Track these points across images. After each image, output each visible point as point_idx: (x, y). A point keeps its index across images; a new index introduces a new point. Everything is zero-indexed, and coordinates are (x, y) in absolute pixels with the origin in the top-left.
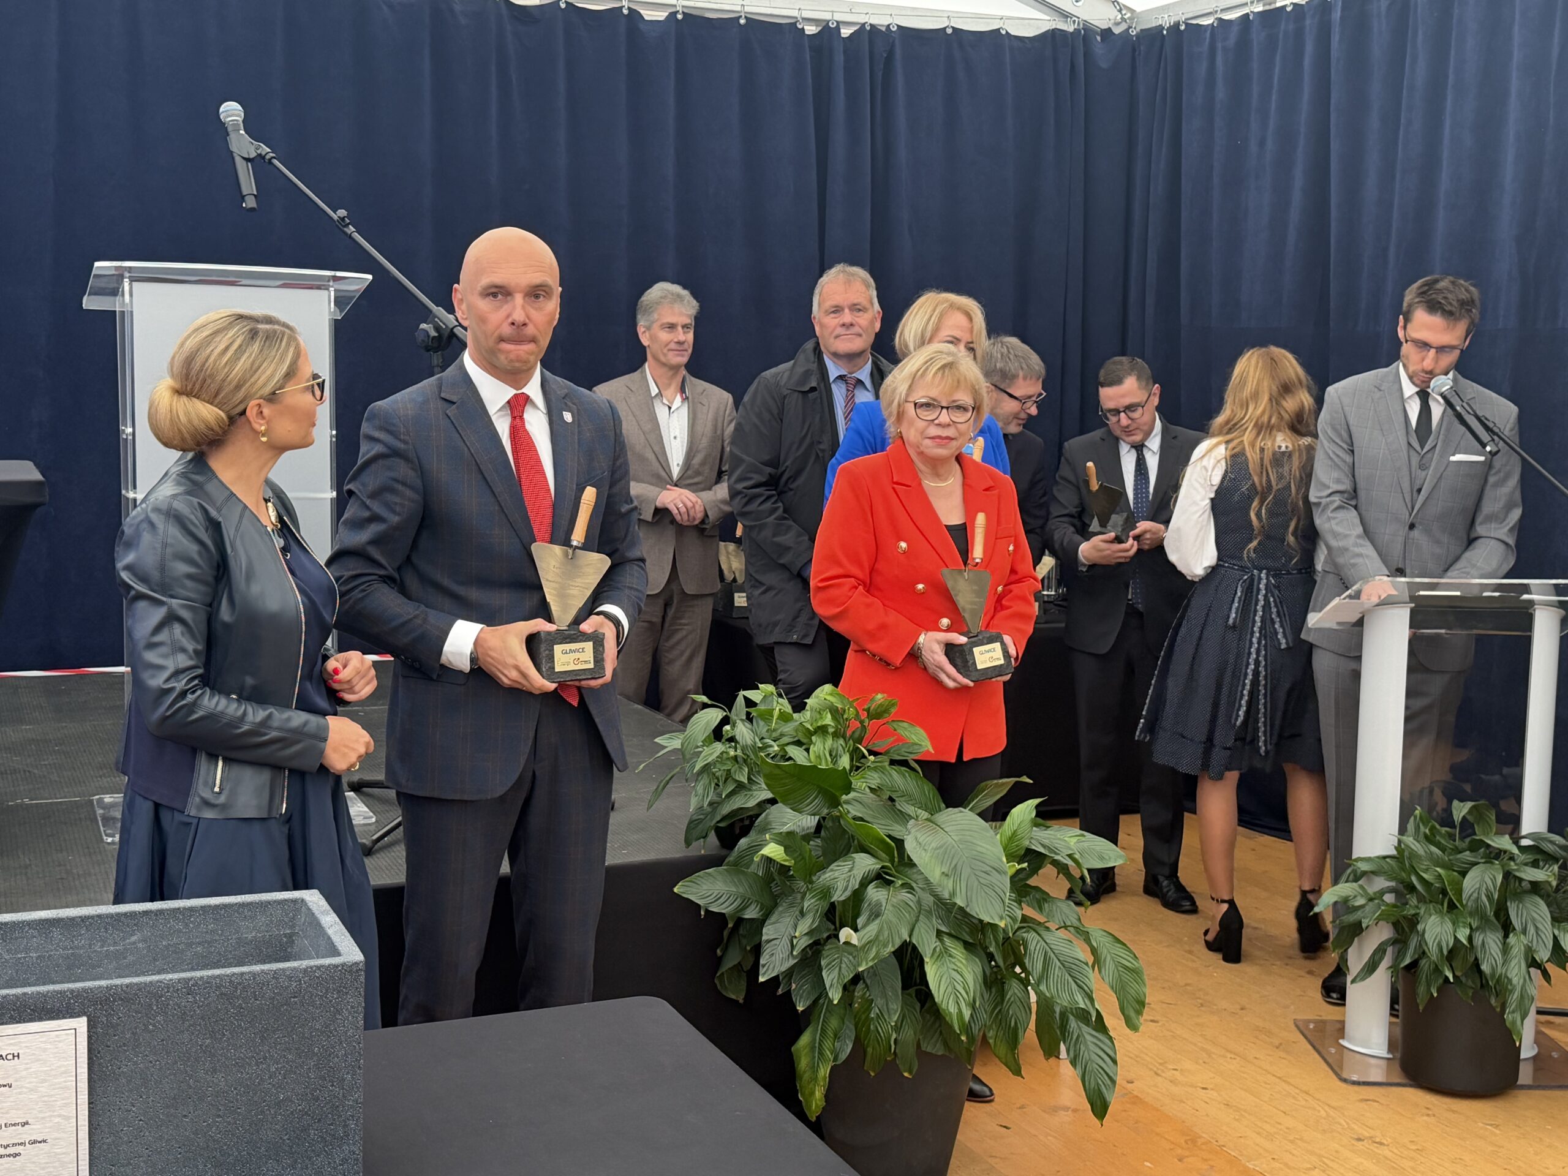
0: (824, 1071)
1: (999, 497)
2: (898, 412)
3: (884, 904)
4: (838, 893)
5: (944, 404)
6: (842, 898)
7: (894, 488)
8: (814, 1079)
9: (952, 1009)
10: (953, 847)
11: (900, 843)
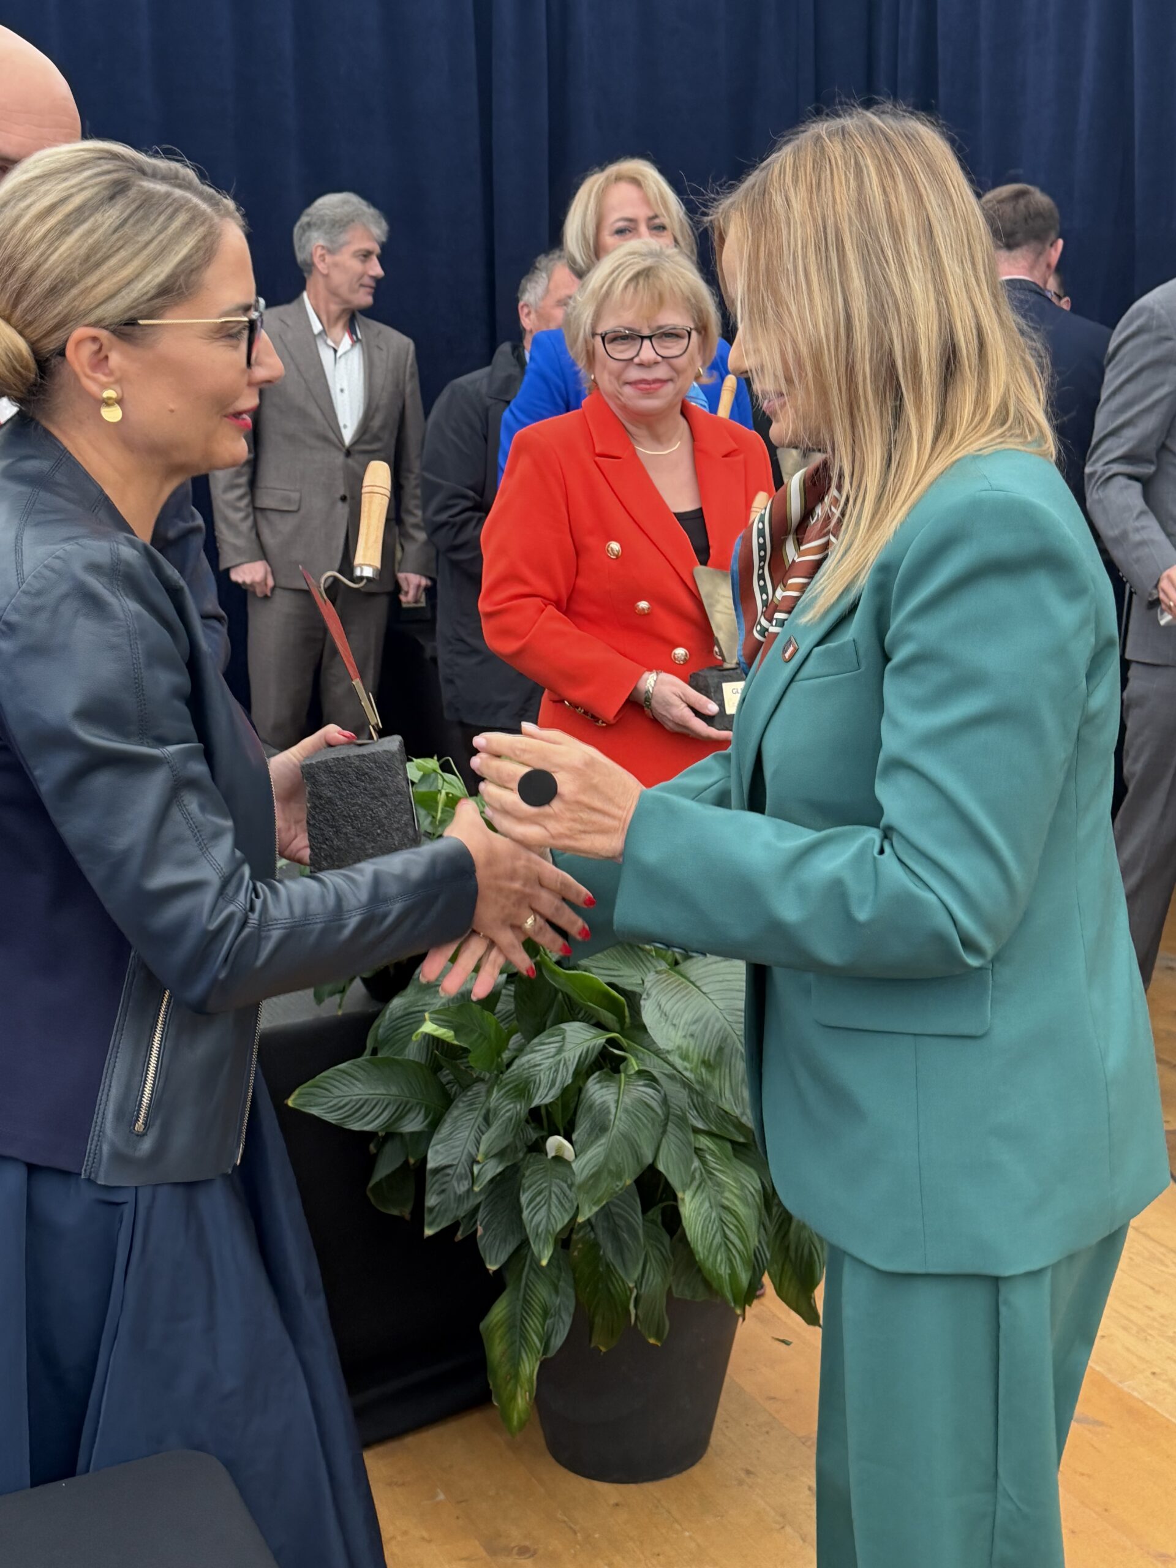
0: (529, 1368)
1: (745, 463)
2: (588, 352)
3: (613, 1110)
4: (542, 1091)
5: (646, 332)
6: (548, 1100)
7: (596, 462)
8: (516, 1376)
9: (724, 1271)
10: (718, 1019)
11: (633, 999)
